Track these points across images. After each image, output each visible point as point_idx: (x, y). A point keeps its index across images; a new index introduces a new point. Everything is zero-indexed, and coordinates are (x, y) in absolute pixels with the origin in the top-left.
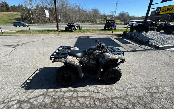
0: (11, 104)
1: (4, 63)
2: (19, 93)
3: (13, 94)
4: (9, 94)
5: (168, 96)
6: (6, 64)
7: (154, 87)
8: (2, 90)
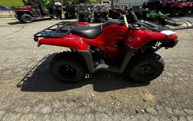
0: (17, 70)
1: (12, 38)
2: (26, 62)
3: (21, 63)
4: (16, 63)
5: (186, 66)
6: (14, 40)
7: (170, 58)
8: (9, 59)
